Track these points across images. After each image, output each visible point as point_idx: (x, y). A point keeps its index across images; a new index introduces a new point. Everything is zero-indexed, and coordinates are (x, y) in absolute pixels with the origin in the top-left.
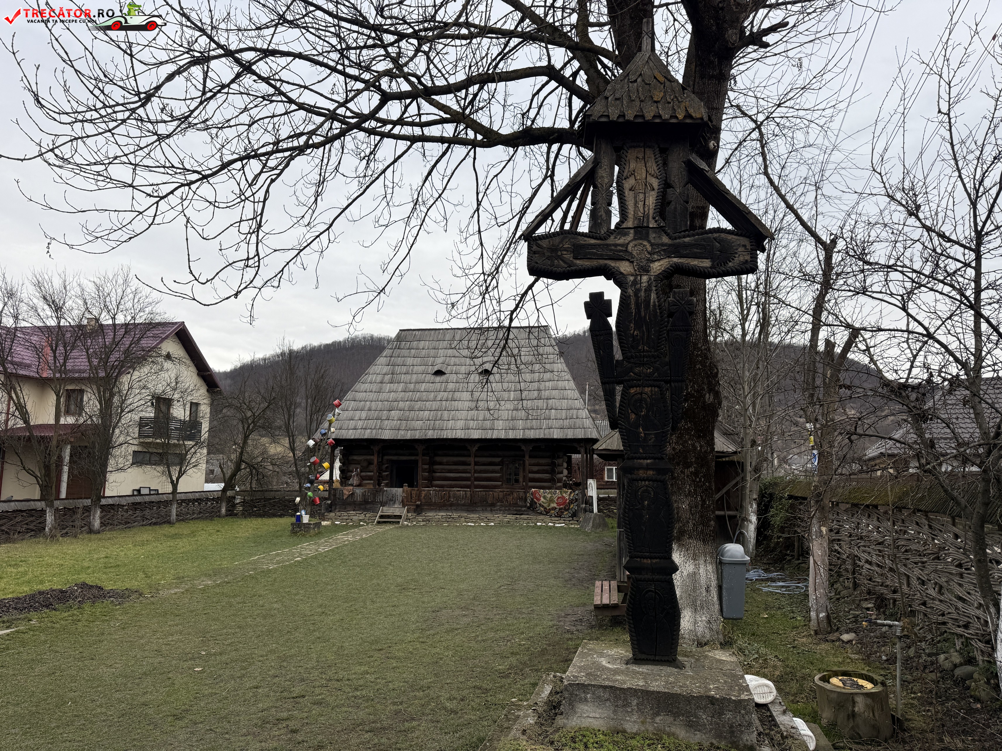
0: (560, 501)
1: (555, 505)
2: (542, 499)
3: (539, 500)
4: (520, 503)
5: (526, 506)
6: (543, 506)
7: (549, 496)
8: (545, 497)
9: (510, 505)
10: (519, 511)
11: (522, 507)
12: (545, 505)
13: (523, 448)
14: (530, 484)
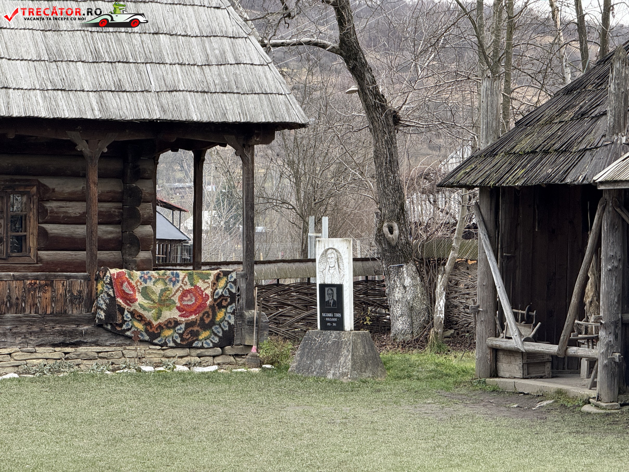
0: (190, 301)
1: (174, 314)
2: (140, 299)
3: (130, 300)
4: (75, 312)
5: (91, 320)
6: (141, 318)
7: (160, 286)
8: (145, 293)
9: (44, 318)
10: (72, 333)
11: (78, 321)
12: (148, 315)
13: (82, 146)
14: (103, 255)
